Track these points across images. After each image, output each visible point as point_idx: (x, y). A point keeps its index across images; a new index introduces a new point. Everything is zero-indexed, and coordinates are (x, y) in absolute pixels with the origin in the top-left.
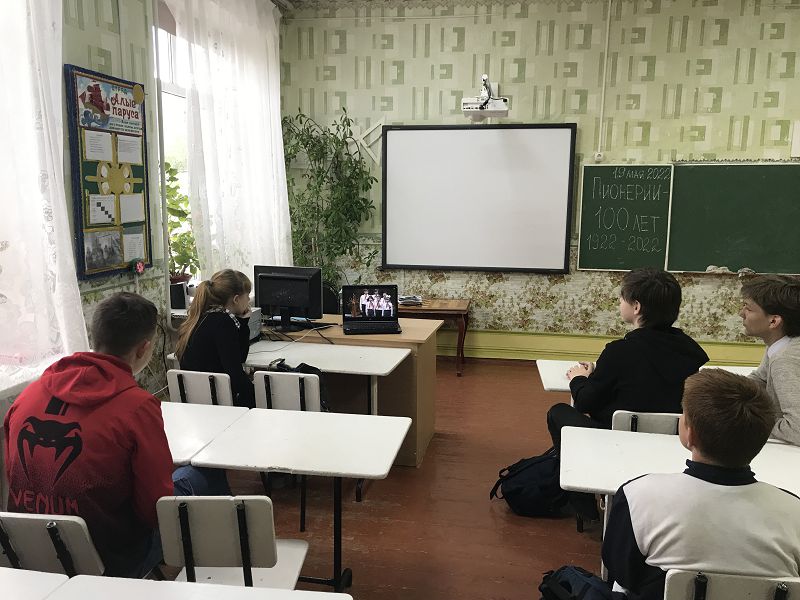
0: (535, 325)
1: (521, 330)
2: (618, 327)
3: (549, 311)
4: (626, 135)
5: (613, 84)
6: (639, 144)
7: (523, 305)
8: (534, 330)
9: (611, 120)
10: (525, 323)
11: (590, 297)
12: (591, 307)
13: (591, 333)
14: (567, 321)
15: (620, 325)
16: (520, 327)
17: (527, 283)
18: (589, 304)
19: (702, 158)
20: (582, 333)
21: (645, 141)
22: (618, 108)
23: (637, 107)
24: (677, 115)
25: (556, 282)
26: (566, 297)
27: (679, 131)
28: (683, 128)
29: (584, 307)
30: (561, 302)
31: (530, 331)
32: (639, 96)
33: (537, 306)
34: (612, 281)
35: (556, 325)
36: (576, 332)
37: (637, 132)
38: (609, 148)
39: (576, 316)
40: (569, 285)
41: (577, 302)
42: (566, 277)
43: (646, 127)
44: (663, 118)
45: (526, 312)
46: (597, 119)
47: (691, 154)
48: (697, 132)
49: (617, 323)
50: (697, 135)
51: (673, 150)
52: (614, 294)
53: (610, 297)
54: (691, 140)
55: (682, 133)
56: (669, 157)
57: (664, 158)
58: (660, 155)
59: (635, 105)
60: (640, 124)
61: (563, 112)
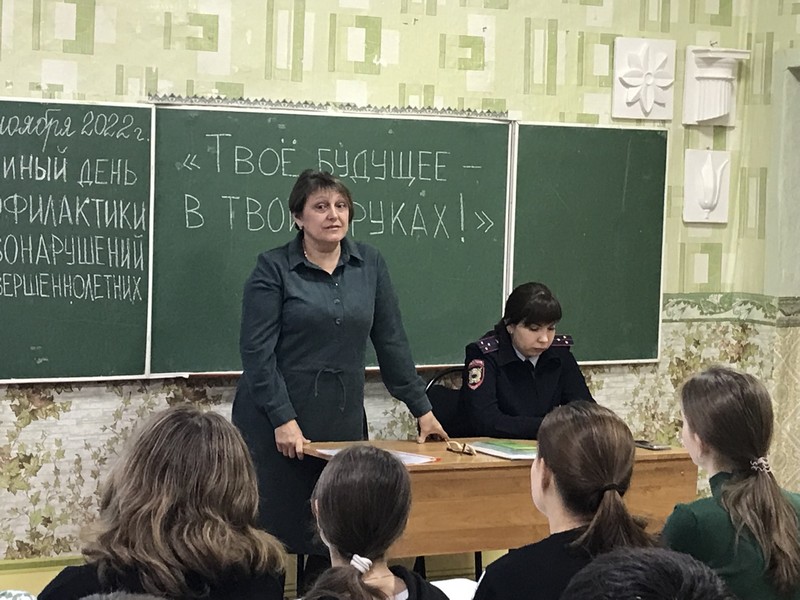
2: (35, 535)
4: (36, 20)
6: (69, 47)
15: (41, 528)
19: (214, 93)
21: (83, 42)
27: (160, 20)
28: (168, 15)
34: (18, 410)
37: (64, 19)
47: (190, 84)
48: (201, 28)
49: (33, 521)
50: (201, 36)
51: (149, 70)
52: (22, 446)
53: (14, 454)
54: (189, 48)
55: (168, 29)
56: (141, 87)
57: (130, 87)
58: (120, 79)
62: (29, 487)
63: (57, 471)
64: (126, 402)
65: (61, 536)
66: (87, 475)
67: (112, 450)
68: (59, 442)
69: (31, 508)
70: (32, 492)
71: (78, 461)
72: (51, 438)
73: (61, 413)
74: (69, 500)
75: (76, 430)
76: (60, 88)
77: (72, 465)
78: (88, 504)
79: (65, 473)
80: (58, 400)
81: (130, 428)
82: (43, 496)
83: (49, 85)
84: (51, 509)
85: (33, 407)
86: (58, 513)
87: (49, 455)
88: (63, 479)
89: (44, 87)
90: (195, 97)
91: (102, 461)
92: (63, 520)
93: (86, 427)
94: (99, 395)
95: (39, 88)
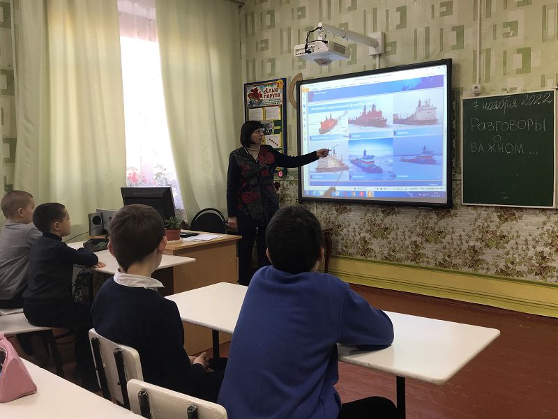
0: (425, 260)
1: (413, 263)
2: (508, 268)
3: (438, 246)
4: (505, 63)
5: (489, 14)
6: (519, 72)
7: (414, 239)
8: (424, 265)
9: (488, 51)
10: (416, 257)
11: (477, 233)
12: (478, 244)
13: (480, 272)
14: (456, 256)
15: (510, 265)
16: (412, 260)
17: (417, 217)
18: (477, 240)
20: (471, 270)
21: (526, 68)
22: (495, 38)
23: (515, 34)
25: (443, 217)
26: (453, 232)
29: (471, 244)
30: (449, 237)
31: (421, 264)
32: (516, 22)
33: (427, 241)
34: (500, 217)
35: (445, 261)
36: (466, 269)
37: (517, 60)
38: (488, 79)
39: (465, 252)
40: (456, 220)
41: (465, 238)
42: (452, 212)
43: (526, 53)
44: (544, 41)
45: (417, 246)
46: (474, 52)
49: (506, 262)
52: (501, 231)
53: (498, 234)
56: (554, 82)
57: (547, 83)
58: (543, 80)
59: (512, 32)
60: (519, 51)
61: (441, 50)
62: (505, 248)
63: (517, 243)
64: (548, 218)
65: (519, 270)
66: (530, 247)
67: (542, 238)
68: (517, 232)
69: (505, 256)
70: (506, 250)
71: (526, 241)
72: (514, 230)
73: (518, 220)
74: (523, 256)
75: (525, 228)
76: (516, 89)
77: (524, 242)
78: (531, 259)
79: (520, 244)
80: (517, 214)
81: (551, 229)
82: (511, 252)
84: (515, 258)
85: (506, 217)
86: (518, 260)
87: (513, 236)
88: (520, 247)
89: (508, 89)
91: (537, 242)
92: (520, 263)
93: (530, 227)
94: (536, 215)
95: (506, 90)
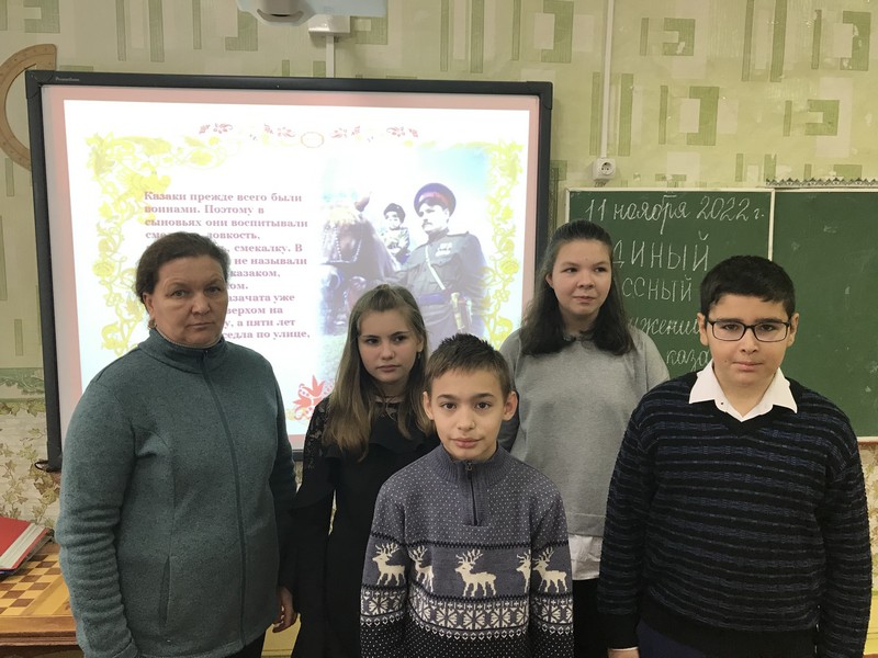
4: (663, 114)
6: (693, 140)
9: (628, 79)
19: (832, 175)
21: (706, 134)
22: (644, 51)
23: (688, 51)
24: (776, 72)
27: (781, 109)
28: (789, 104)
32: (692, 24)
38: (624, 148)
43: (708, 98)
44: (745, 78)
46: (598, 77)
47: (808, 168)
48: (821, 114)
50: (820, 121)
51: (768, 157)
54: (808, 133)
55: (788, 117)
56: (760, 174)
57: (748, 174)
58: (740, 167)
59: (683, 44)
60: (695, 92)
61: (516, 57)
76: (684, 178)
83: (673, 176)
89: (669, 178)
90: (813, 180)
95: (664, 178)
